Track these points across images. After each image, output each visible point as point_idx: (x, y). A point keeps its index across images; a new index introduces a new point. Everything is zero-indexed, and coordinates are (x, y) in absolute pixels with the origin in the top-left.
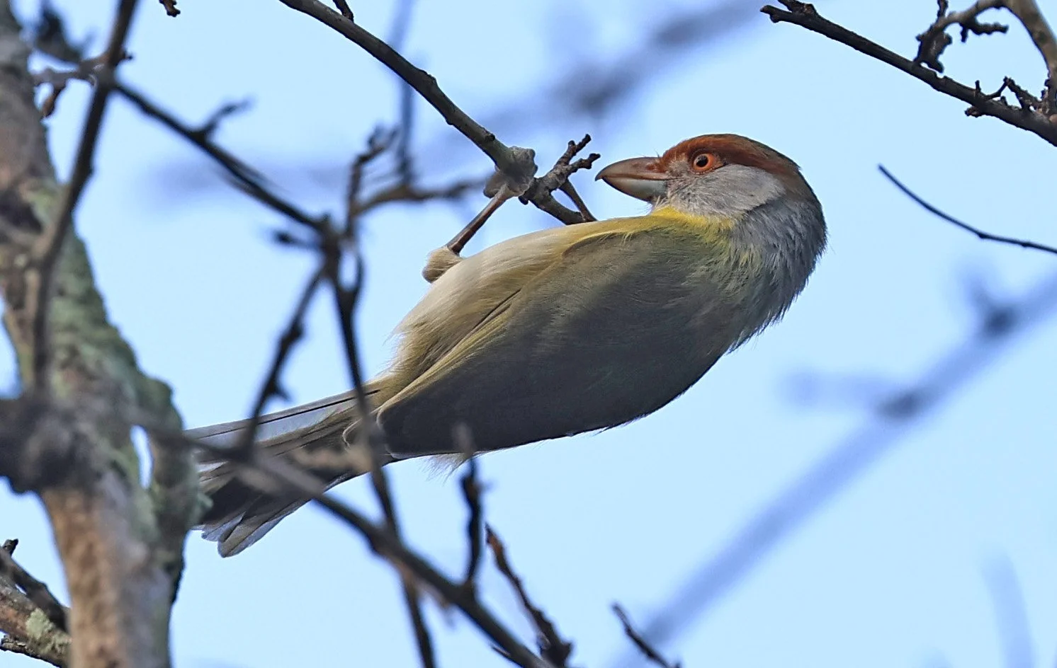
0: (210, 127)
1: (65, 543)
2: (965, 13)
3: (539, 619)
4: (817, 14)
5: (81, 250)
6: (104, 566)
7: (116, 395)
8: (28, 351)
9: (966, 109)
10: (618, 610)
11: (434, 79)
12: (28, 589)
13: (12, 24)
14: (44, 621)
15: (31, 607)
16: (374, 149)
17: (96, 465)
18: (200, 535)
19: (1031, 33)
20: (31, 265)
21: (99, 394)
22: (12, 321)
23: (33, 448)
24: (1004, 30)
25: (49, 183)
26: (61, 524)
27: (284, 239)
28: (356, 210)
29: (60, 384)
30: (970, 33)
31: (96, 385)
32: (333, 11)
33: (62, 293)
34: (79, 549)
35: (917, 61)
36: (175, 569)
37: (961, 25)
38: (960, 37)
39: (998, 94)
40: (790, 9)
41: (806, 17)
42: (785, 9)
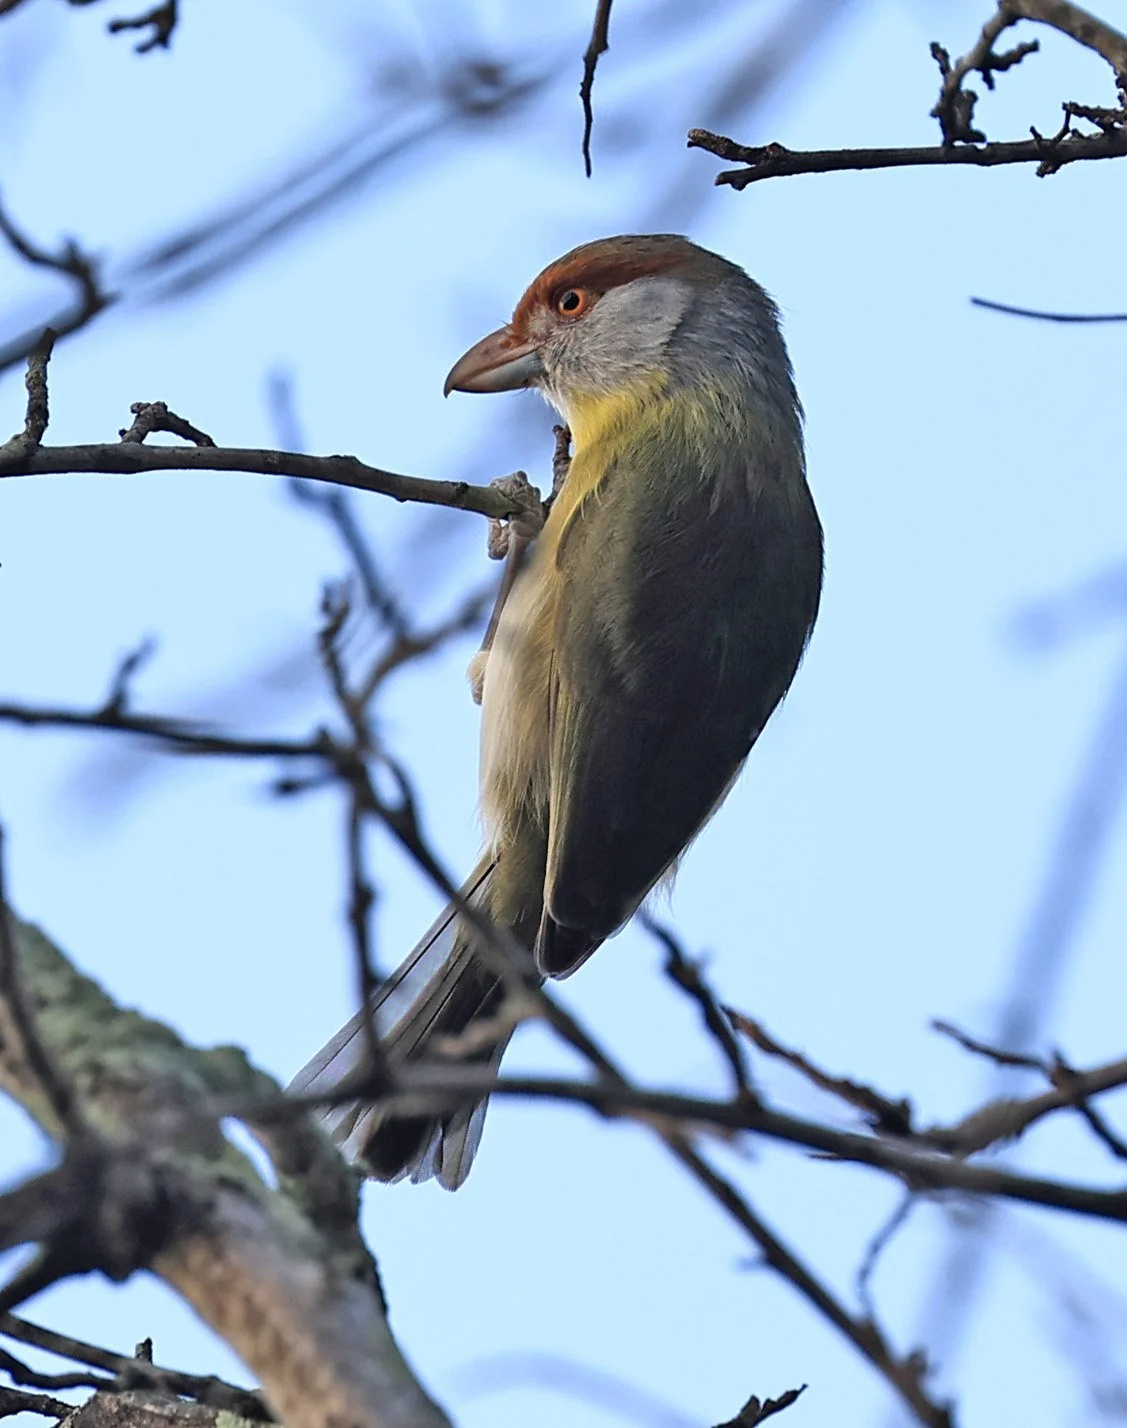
0: (119, 699)
1: (213, 1312)
2: (975, 52)
3: (849, 1091)
4: (789, 152)
5: (37, 937)
6: (276, 1316)
7: (178, 1094)
8: (39, 1098)
9: (1036, 170)
10: (941, 1026)
11: (354, 458)
12: (198, 1393)
14: (237, 1422)
15: (210, 1413)
16: (335, 614)
17: (199, 1194)
19: (1072, 34)
21: (157, 1104)
23: (111, 1216)
24: (1034, 47)
26: (196, 1292)
27: (287, 788)
28: (356, 708)
29: (101, 1117)
30: (994, 73)
31: (147, 1095)
32: (183, 448)
33: (43, 1003)
34: (235, 1311)
35: (948, 142)
36: (367, 1270)
37: (978, 69)
38: (984, 86)
39: (1066, 130)
40: (750, 163)
41: (777, 162)
42: (743, 166)
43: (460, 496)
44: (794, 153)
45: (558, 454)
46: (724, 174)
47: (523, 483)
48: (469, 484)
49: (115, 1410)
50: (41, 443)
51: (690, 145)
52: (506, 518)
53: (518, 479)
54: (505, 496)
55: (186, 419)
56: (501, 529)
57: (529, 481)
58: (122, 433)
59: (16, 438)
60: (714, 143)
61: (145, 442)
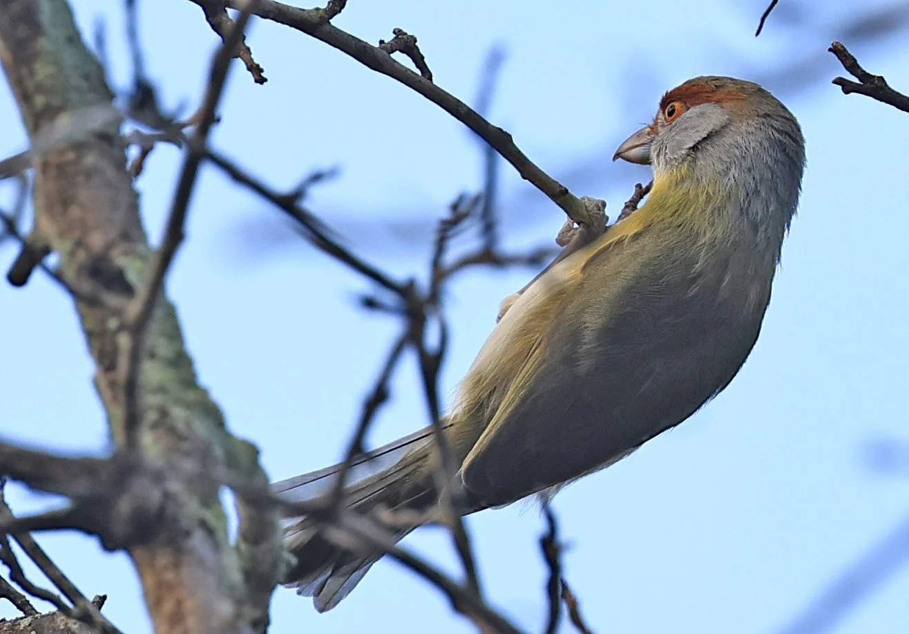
0: (299, 194)
1: (155, 600)
4: (887, 86)
5: (171, 313)
6: (192, 623)
7: (204, 455)
8: (119, 413)
11: (510, 136)
13: (106, 93)
16: (458, 214)
17: (185, 523)
18: (295, 592)
20: (122, 327)
21: (187, 454)
22: (103, 383)
23: (124, 506)
25: (140, 248)
26: (150, 581)
27: (370, 304)
28: (440, 274)
29: (151, 445)
31: (185, 445)
32: (412, 72)
33: (152, 356)
34: (168, 606)
36: (261, 626)
40: (860, 80)
41: (876, 89)
42: (855, 80)
43: (560, 196)
44: (890, 89)
45: (630, 201)
46: (841, 78)
47: (602, 209)
48: (569, 191)
49: (62, 627)
50: (330, 21)
51: (830, 50)
52: (579, 224)
53: (600, 205)
54: (587, 210)
55: (424, 55)
56: (572, 228)
57: (606, 210)
58: (382, 42)
59: (317, 9)
60: (845, 56)
61: (391, 55)
